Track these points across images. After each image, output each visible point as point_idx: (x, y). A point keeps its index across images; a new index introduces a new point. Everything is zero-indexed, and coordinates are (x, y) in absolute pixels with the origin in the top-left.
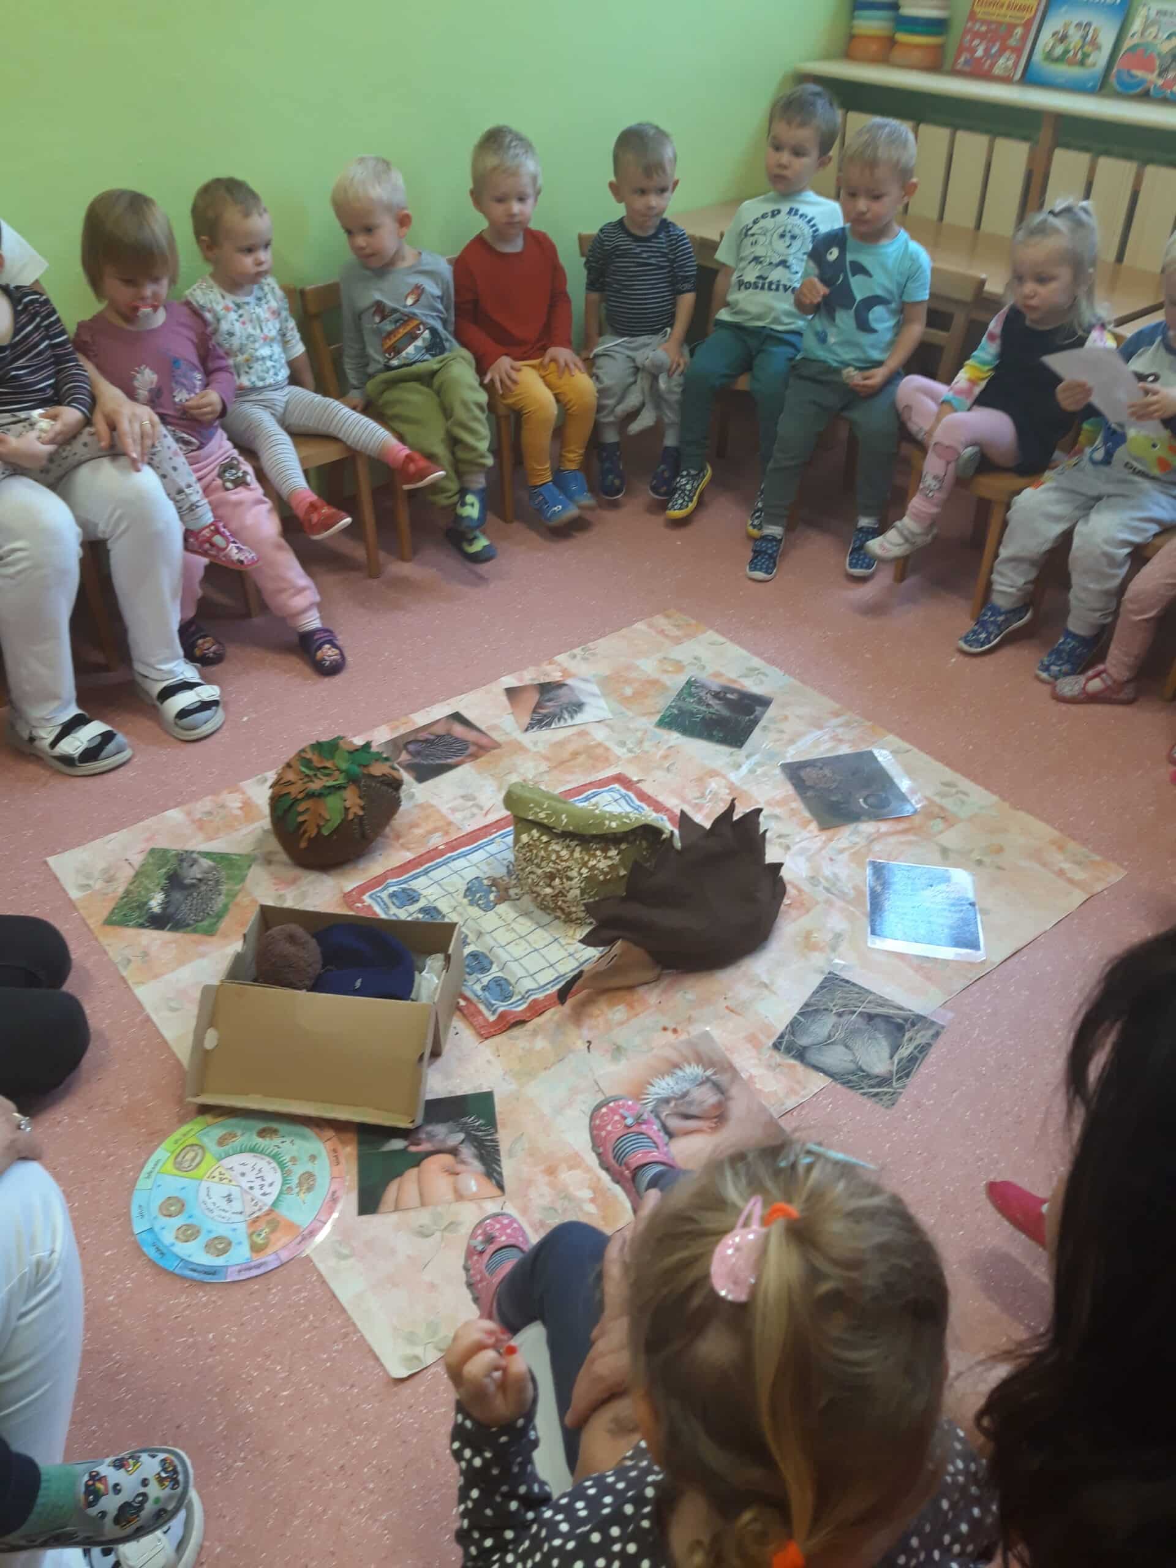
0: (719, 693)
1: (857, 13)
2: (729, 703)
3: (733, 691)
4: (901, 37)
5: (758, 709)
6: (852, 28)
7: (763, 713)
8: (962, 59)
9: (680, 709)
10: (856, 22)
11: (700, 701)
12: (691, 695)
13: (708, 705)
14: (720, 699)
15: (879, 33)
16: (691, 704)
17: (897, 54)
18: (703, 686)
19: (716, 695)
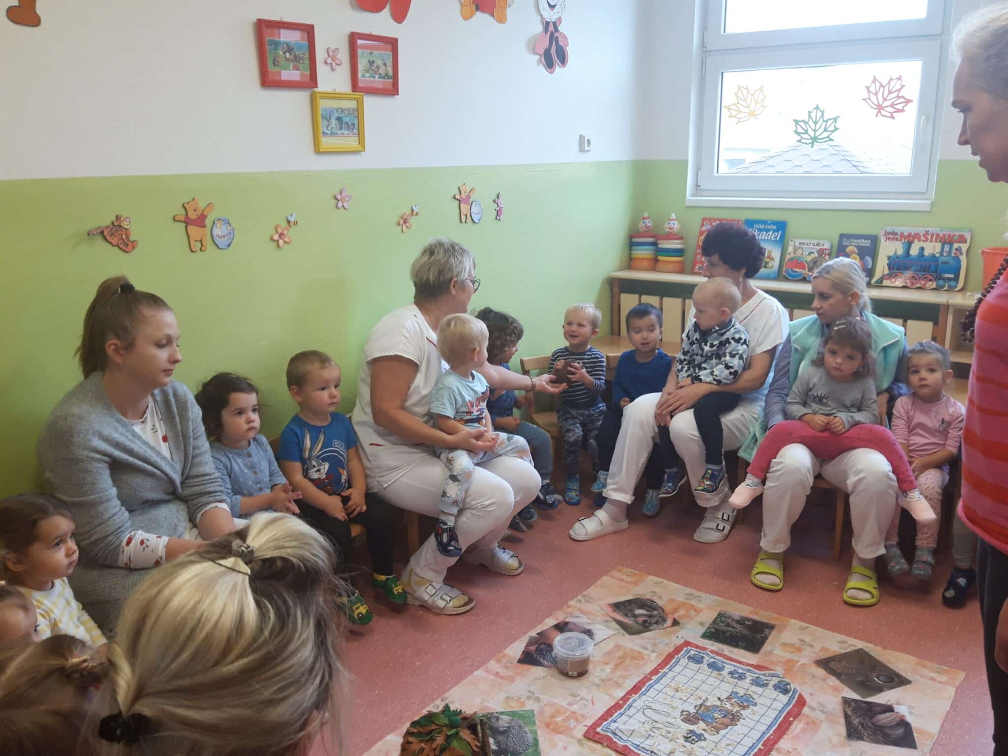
0: (740, 621)
1: (633, 248)
2: (748, 628)
3: (749, 619)
4: (660, 258)
5: (767, 631)
6: (631, 254)
7: (770, 633)
8: (697, 267)
9: (715, 629)
10: (632, 252)
11: (728, 625)
12: (722, 622)
13: (733, 627)
14: (741, 624)
15: (649, 257)
16: (722, 627)
17: (660, 266)
18: (729, 617)
19: (738, 622)
